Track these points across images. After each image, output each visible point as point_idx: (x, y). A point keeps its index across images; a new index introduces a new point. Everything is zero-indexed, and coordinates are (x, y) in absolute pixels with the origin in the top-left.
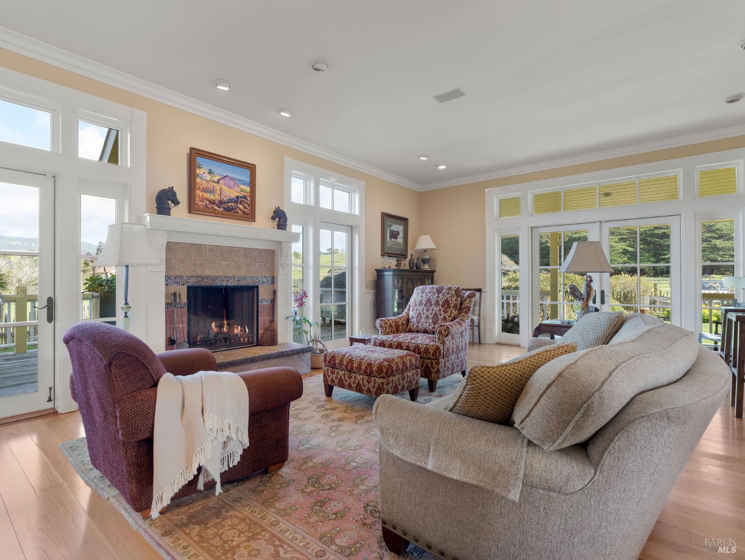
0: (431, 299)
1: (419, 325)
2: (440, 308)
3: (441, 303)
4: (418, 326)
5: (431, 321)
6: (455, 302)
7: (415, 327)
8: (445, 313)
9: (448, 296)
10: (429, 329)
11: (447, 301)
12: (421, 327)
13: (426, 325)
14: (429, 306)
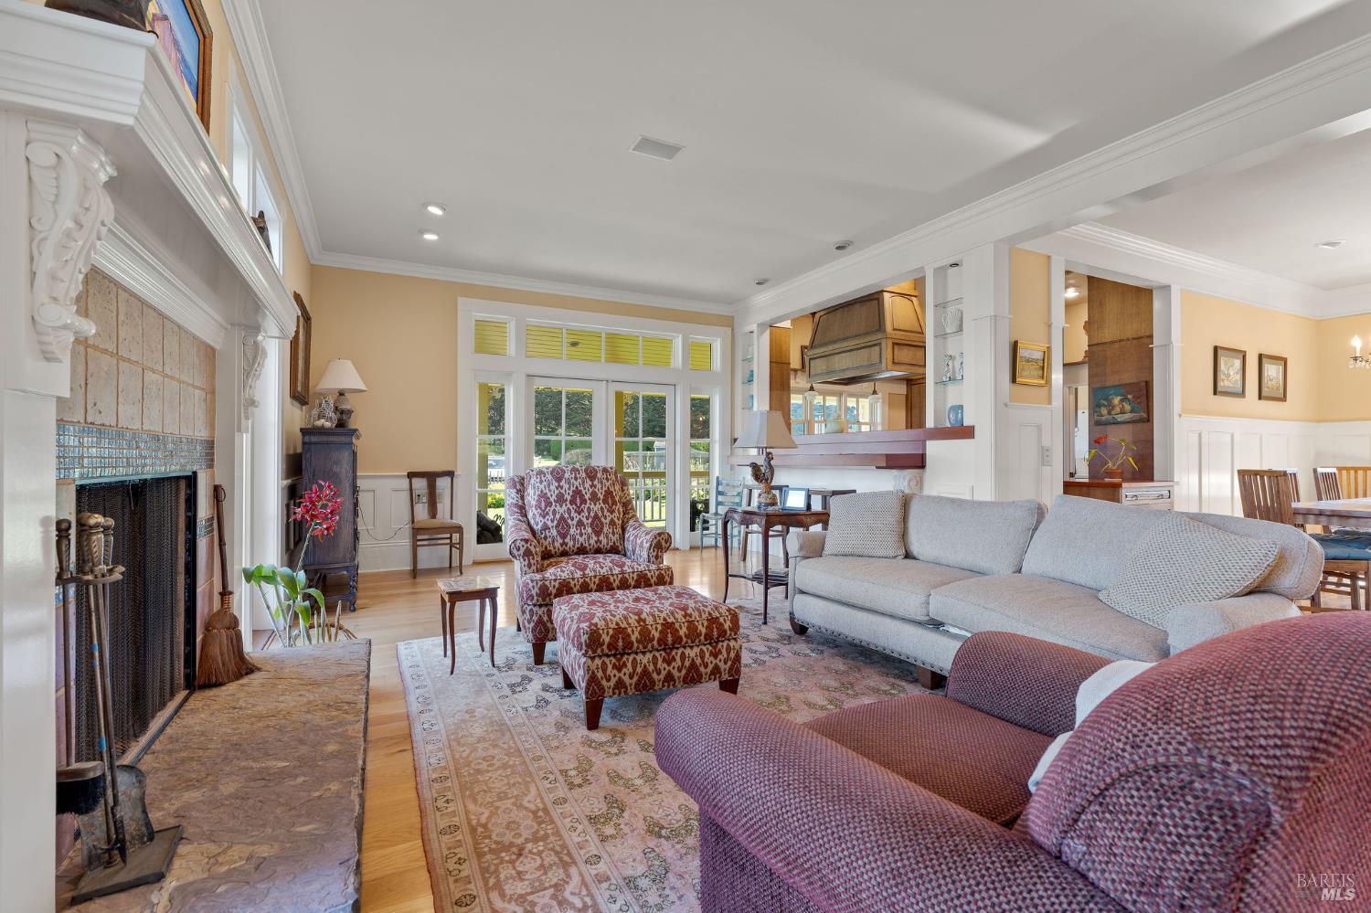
0: (546, 494)
1: (567, 540)
2: (569, 505)
3: (569, 498)
4: (564, 544)
5: (590, 530)
6: (591, 490)
7: (557, 544)
8: (579, 514)
9: (576, 483)
10: (590, 545)
11: (577, 492)
12: (571, 543)
13: (581, 540)
14: (546, 508)
